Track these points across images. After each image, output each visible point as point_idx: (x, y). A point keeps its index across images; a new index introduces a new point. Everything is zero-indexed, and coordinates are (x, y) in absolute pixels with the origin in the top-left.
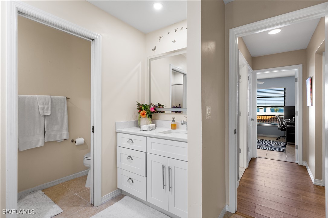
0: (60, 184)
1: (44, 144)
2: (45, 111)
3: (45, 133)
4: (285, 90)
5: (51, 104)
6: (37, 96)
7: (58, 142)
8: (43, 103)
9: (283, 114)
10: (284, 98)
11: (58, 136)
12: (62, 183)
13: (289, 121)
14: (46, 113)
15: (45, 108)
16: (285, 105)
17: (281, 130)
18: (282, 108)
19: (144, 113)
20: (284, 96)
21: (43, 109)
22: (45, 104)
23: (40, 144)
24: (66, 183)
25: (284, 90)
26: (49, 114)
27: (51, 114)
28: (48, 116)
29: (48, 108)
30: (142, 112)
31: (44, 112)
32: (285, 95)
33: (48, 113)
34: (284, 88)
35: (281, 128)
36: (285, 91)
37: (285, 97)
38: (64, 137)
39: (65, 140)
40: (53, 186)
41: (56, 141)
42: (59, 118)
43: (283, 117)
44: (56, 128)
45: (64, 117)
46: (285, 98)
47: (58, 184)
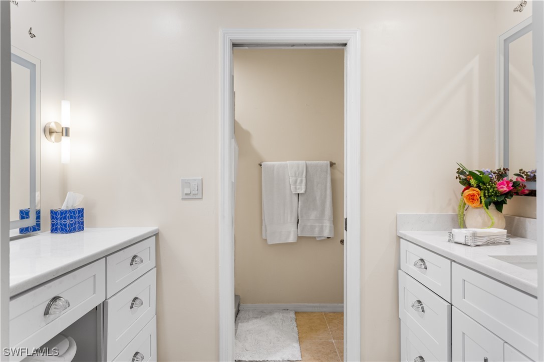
0: (322, 312)
1: (296, 239)
2: (298, 187)
3: (298, 223)
5: (306, 175)
6: (288, 162)
7: (318, 239)
8: (296, 174)
11: (317, 229)
12: (325, 313)
14: (299, 189)
15: (298, 181)
19: (473, 195)
21: (296, 182)
22: (297, 175)
23: (292, 239)
24: (330, 315)
26: (302, 191)
27: (306, 191)
28: (301, 194)
29: (301, 181)
30: (468, 192)
31: (296, 188)
33: (302, 189)
38: (327, 233)
39: (328, 238)
40: (312, 312)
41: (315, 238)
42: (318, 198)
44: (313, 215)
45: (325, 197)
47: (319, 312)
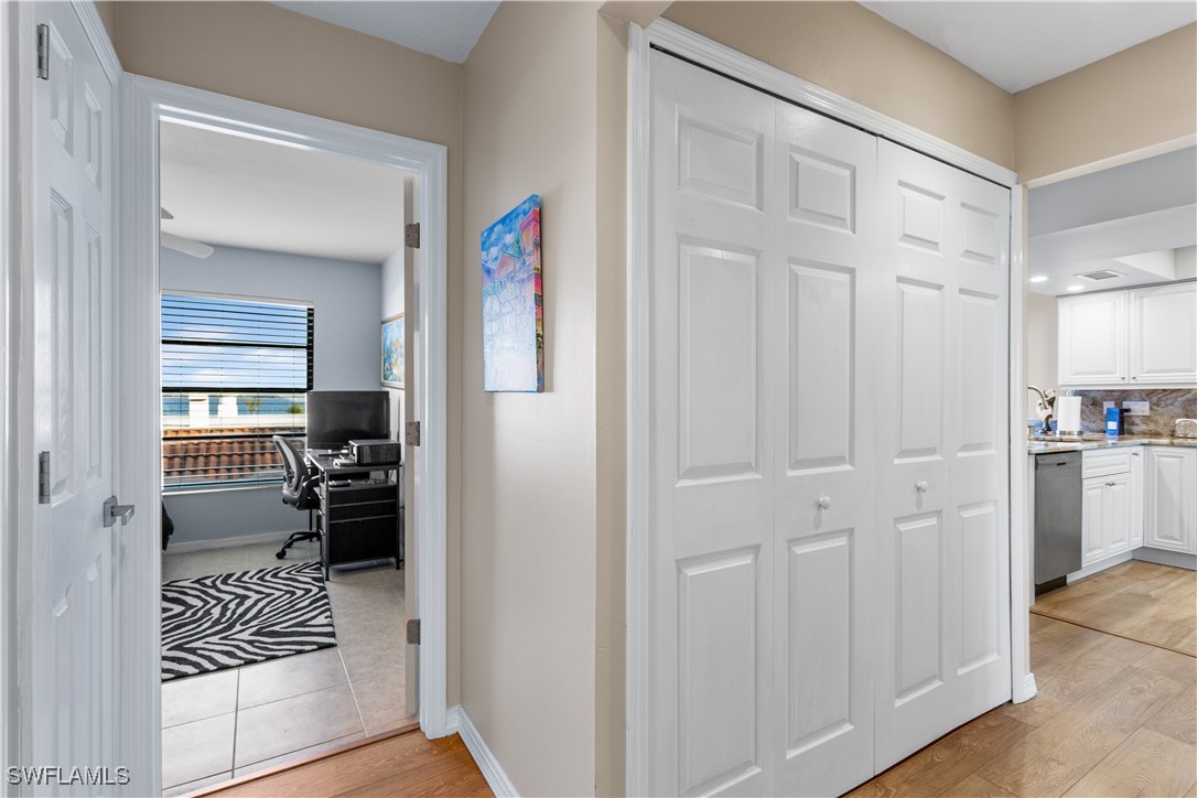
4: (310, 315)
9: (302, 420)
10: (304, 352)
13: (336, 461)
16: (310, 387)
17: (299, 508)
18: (296, 400)
20: (304, 342)
25: (305, 314)
32: (310, 341)
34: (306, 307)
35: (296, 496)
36: (310, 321)
37: (310, 348)
43: (305, 439)
46: (310, 355)
